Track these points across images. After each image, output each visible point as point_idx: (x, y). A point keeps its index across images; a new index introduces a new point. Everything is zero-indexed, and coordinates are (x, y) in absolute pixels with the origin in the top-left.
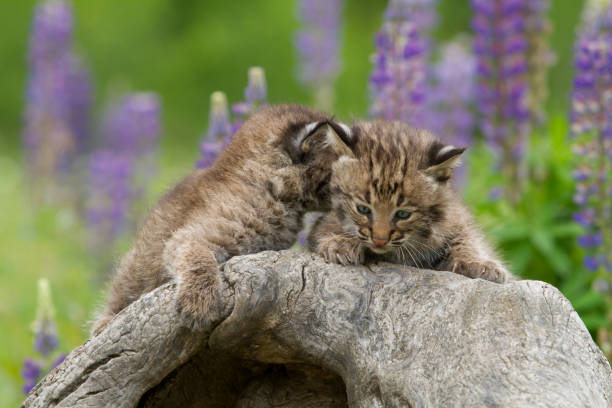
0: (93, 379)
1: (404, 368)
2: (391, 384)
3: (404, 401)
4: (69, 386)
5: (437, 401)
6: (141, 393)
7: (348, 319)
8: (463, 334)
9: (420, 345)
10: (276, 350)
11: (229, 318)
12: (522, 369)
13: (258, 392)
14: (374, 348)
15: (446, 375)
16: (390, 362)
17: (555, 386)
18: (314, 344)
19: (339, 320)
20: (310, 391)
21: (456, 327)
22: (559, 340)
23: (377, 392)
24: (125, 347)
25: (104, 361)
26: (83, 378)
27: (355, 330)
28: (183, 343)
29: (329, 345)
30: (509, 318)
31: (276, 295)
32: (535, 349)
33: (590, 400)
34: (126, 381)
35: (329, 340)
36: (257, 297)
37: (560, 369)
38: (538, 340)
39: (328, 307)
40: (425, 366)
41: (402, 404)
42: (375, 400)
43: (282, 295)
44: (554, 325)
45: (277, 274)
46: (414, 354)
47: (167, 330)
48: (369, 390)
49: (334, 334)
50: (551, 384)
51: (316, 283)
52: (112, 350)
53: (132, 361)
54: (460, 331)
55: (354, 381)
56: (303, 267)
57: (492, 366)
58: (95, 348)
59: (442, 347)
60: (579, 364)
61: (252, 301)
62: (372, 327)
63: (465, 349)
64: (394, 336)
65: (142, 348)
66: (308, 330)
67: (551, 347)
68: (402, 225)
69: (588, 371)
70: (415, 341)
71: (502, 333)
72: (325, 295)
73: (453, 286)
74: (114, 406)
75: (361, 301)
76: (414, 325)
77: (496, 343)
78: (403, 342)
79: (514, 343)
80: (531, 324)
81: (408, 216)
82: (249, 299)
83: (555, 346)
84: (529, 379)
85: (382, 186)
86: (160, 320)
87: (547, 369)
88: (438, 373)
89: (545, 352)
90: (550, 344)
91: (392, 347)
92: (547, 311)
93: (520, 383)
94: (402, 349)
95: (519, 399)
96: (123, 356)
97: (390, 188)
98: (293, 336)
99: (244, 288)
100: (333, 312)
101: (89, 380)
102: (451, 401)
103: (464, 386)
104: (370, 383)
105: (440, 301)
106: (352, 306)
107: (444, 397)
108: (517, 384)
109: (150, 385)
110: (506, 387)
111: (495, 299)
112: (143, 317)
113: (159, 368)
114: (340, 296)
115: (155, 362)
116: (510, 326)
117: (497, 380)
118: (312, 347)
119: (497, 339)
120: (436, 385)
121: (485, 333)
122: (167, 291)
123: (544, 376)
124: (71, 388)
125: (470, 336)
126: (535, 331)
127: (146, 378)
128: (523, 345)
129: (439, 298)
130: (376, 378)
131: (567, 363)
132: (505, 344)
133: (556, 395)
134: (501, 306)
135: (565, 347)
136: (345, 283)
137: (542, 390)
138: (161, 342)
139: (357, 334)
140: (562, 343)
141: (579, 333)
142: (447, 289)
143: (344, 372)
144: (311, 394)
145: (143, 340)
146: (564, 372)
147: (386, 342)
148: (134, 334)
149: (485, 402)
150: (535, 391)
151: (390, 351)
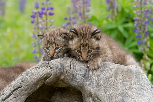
0: (14, 94)
1: (99, 90)
2: (95, 94)
3: (99, 99)
4: (7, 96)
5: (108, 100)
6: (27, 97)
7: (83, 76)
8: (115, 81)
9: (103, 84)
10: (63, 85)
11: (51, 77)
12: (131, 91)
13: (57, 94)
14: (90, 84)
15: (110, 93)
16: (95, 88)
17: (141, 97)
18: (74, 83)
19: (80, 77)
20: (71, 94)
21: (113, 79)
22: (141, 83)
23: (91, 96)
24: (22, 85)
25: (17, 89)
26: (11, 93)
27: (85, 79)
28: (38, 84)
29: (78, 83)
30: (127, 77)
31: (63, 71)
32: (135, 85)
33: (150, 100)
34: (23, 94)
35: (78, 82)
36: (58, 71)
37: (142, 91)
38: (135, 83)
39: (77, 73)
40: (104, 90)
41: (98, 100)
42: (90, 98)
43: (65, 70)
44: (139, 78)
45: (63, 65)
46: (101, 86)
47: (34, 80)
48: (89, 96)
49: (79, 80)
50: (140, 96)
51: (74, 67)
52: (19, 86)
53: (24, 89)
54: (114, 80)
55: (85, 93)
56: (70, 62)
57: (123, 91)
58: (14, 85)
59: (109, 85)
60: (146, 89)
61: (57, 73)
62: (89, 79)
63: (115, 86)
64: (95, 81)
65: (27, 86)
66: (72, 79)
67: (139, 85)
68: (90, 54)
69: (149, 91)
70: (102, 83)
71: (125, 81)
72: (76, 70)
73: (111, 67)
74: (20, 101)
75: (86, 71)
76: (101, 78)
77: (124, 84)
78: (98, 83)
79: (129, 84)
80: (133, 78)
81: (91, 52)
82: (56, 72)
83: (140, 84)
84: (134, 95)
85: (83, 45)
86: (32, 78)
87: (138, 91)
88: (108, 92)
89: (137, 86)
90: (138, 84)
91: (95, 84)
92: (137, 74)
93: (131, 96)
94: (98, 85)
95: (131, 101)
96: (22, 88)
97: (85, 45)
98: (68, 81)
99: (55, 69)
100: (79, 75)
101: (13, 94)
102: (112, 100)
103: (116, 96)
104: (89, 94)
105: (108, 72)
106: (84, 73)
107: (110, 99)
108: (130, 96)
109: (29, 95)
110: (127, 97)
111: (123, 71)
112: (27, 77)
113: (32, 90)
114: (80, 70)
115: (31, 89)
116: (127, 79)
117: (125, 95)
118: (73, 84)
119: (124, 82)
120: (108, 95)
121: (121, 81)
122: (33, 69)
123: (138, 93)
124: (8, 97)
125: (117, 82)
126: (134, 80)
127: (28, 93)
128: (131, 84)
129: (108, 70)
130: (91, 92)
131: (143, 89)
132: (127, 84)
133: (141, 99)
134: (125, 73)
135: (143, 85)
136: (82, 67)
137: (137, 98)
138: (32, 84)
139: (85, 81)
140: (142, 83)
141: (146, 80)
142: (110, 68)
143: (82, 90)
144: (72, 94)
145: (27, 83)
146: (143, 92)
147: (93, 83)
148: (25, 81)
149: (122, 101)
150: (135, 98)
151: (94, 85)
